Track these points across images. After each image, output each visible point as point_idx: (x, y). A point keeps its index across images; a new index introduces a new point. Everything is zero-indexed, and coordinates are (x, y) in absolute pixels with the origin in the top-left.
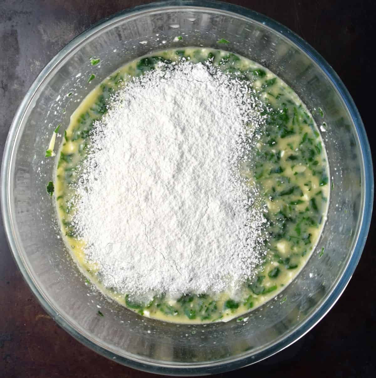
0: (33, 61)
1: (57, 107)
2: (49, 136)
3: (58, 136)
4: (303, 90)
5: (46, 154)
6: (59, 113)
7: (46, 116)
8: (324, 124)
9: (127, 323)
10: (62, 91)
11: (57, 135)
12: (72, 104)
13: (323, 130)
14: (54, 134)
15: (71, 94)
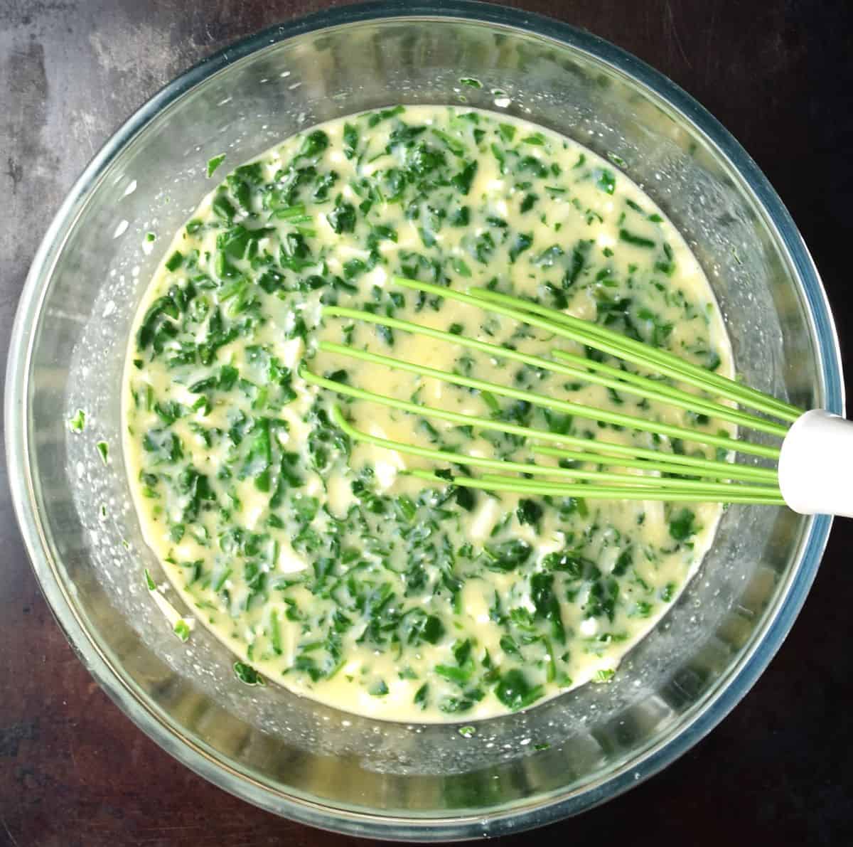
0: (79, 113)
1: (108, 552)
2: (149, 605)
3: (163, 591)
4: (408, 85)
5: (180, 636)
6: (123, 557)
7: (110, 583)
8: (497, 93)
9: (593, 713)
10: (86, 520)
11: (159, 591)
12: (124, 522)
13: (503, 103)
14: (154, 593)
15: (104, 509)
